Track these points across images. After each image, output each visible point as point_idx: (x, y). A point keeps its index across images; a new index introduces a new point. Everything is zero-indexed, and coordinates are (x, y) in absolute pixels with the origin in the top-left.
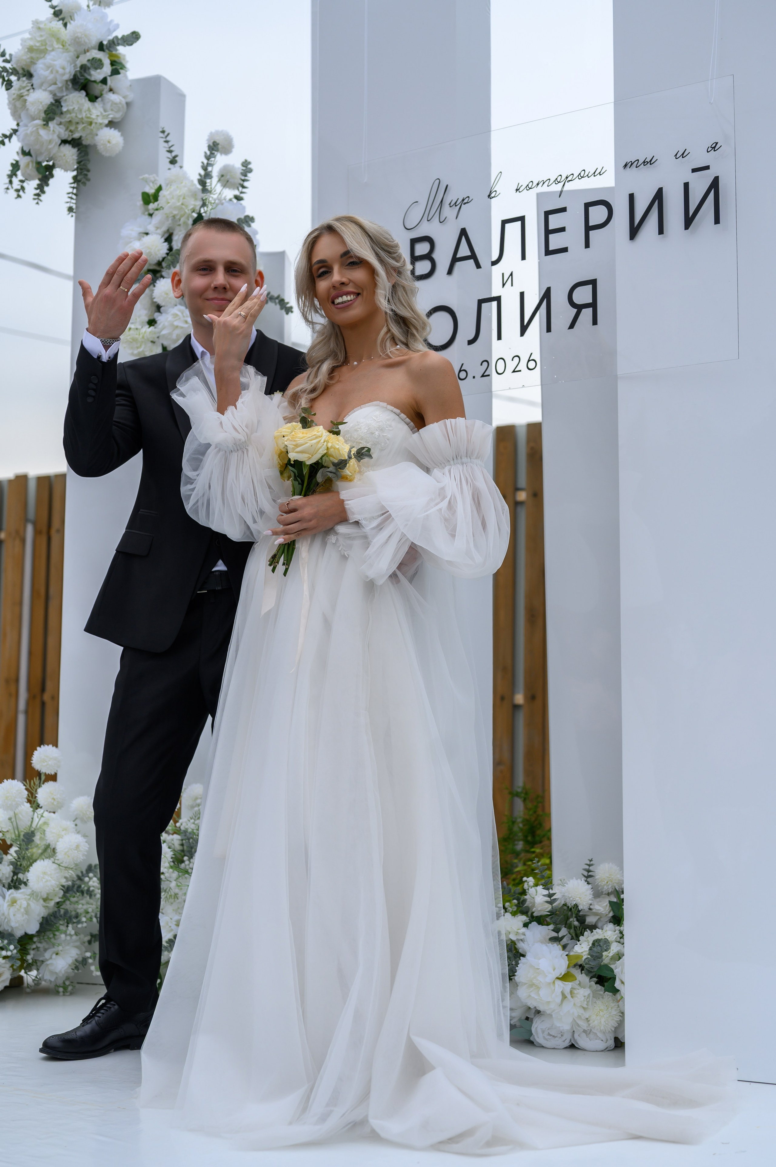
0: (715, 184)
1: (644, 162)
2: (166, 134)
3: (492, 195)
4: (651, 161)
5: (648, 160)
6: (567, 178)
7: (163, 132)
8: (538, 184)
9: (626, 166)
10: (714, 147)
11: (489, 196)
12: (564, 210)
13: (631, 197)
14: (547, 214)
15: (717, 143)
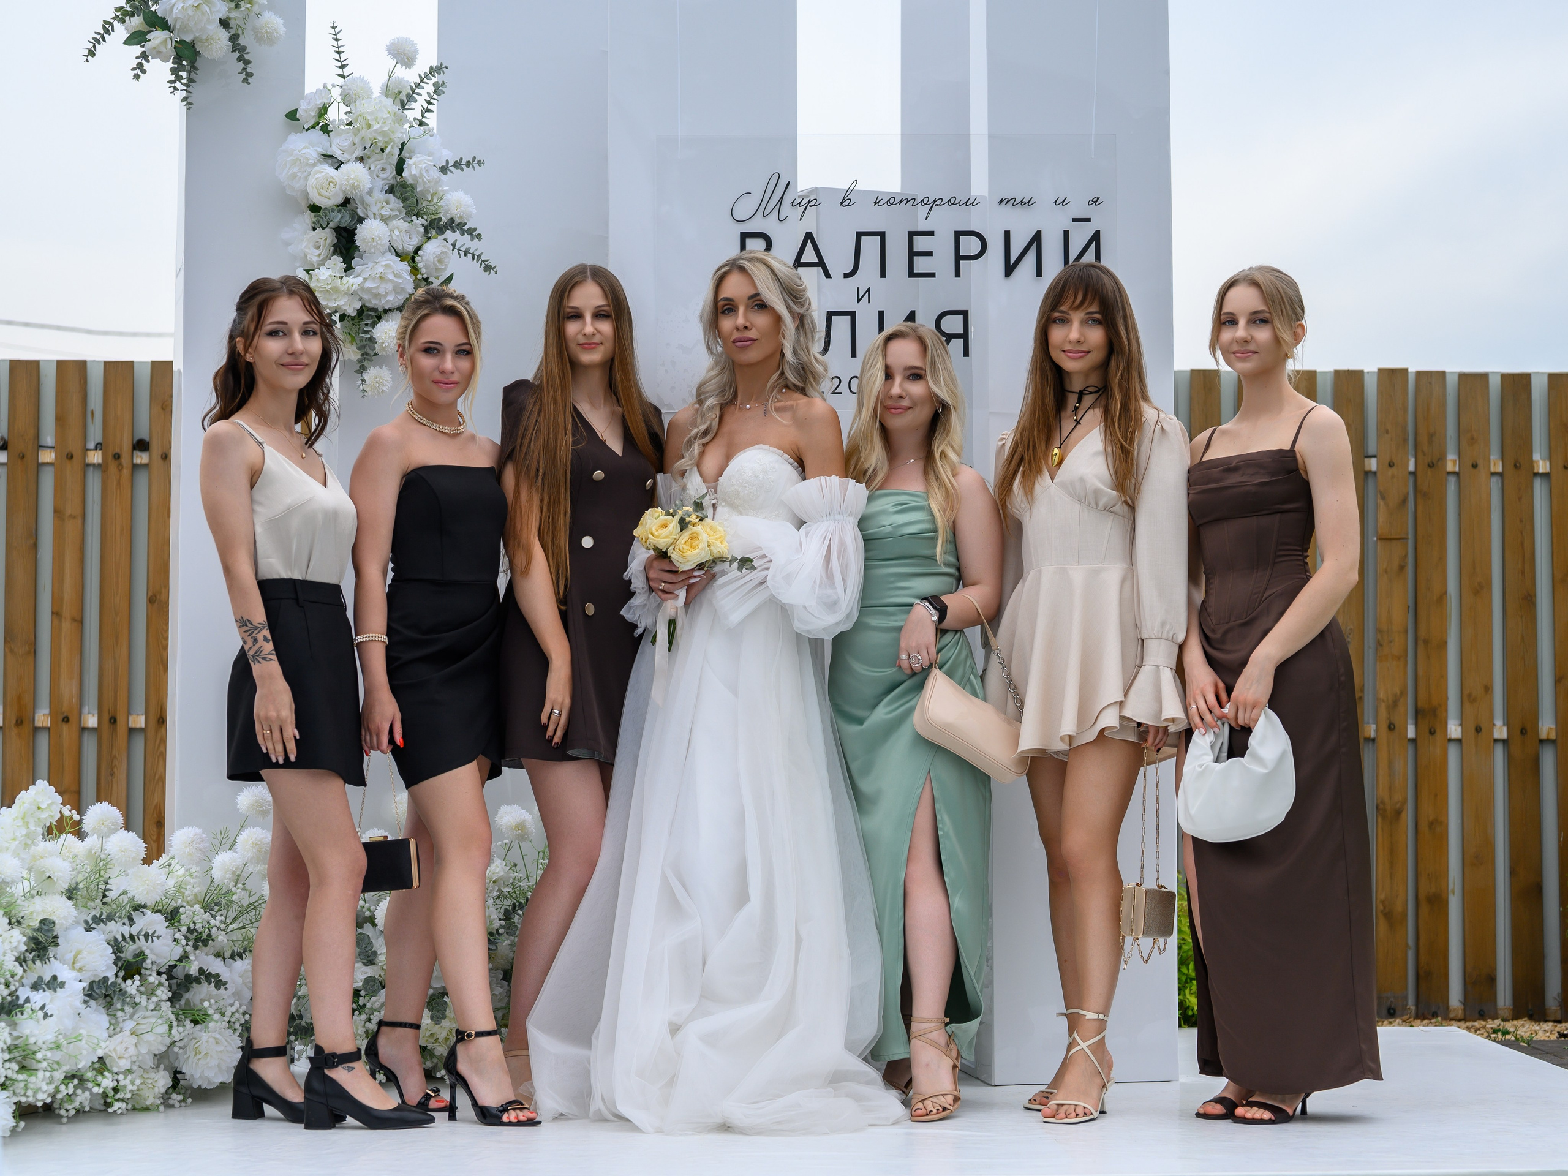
0: (1096, 237)
1: (1022, 202)
2: (337, 30)
3: (846, 203)
4: (1029, 202)
5: (1026, 200)
6: (935, 201)
7: (334, 28)
8: (901, 202)
9: (1001, 201)
10: (1096, 201)
11: (841, 203)
12: (931, 233)
13: (1007, 234)
14: (912, 235)
15: (1098, 198)
